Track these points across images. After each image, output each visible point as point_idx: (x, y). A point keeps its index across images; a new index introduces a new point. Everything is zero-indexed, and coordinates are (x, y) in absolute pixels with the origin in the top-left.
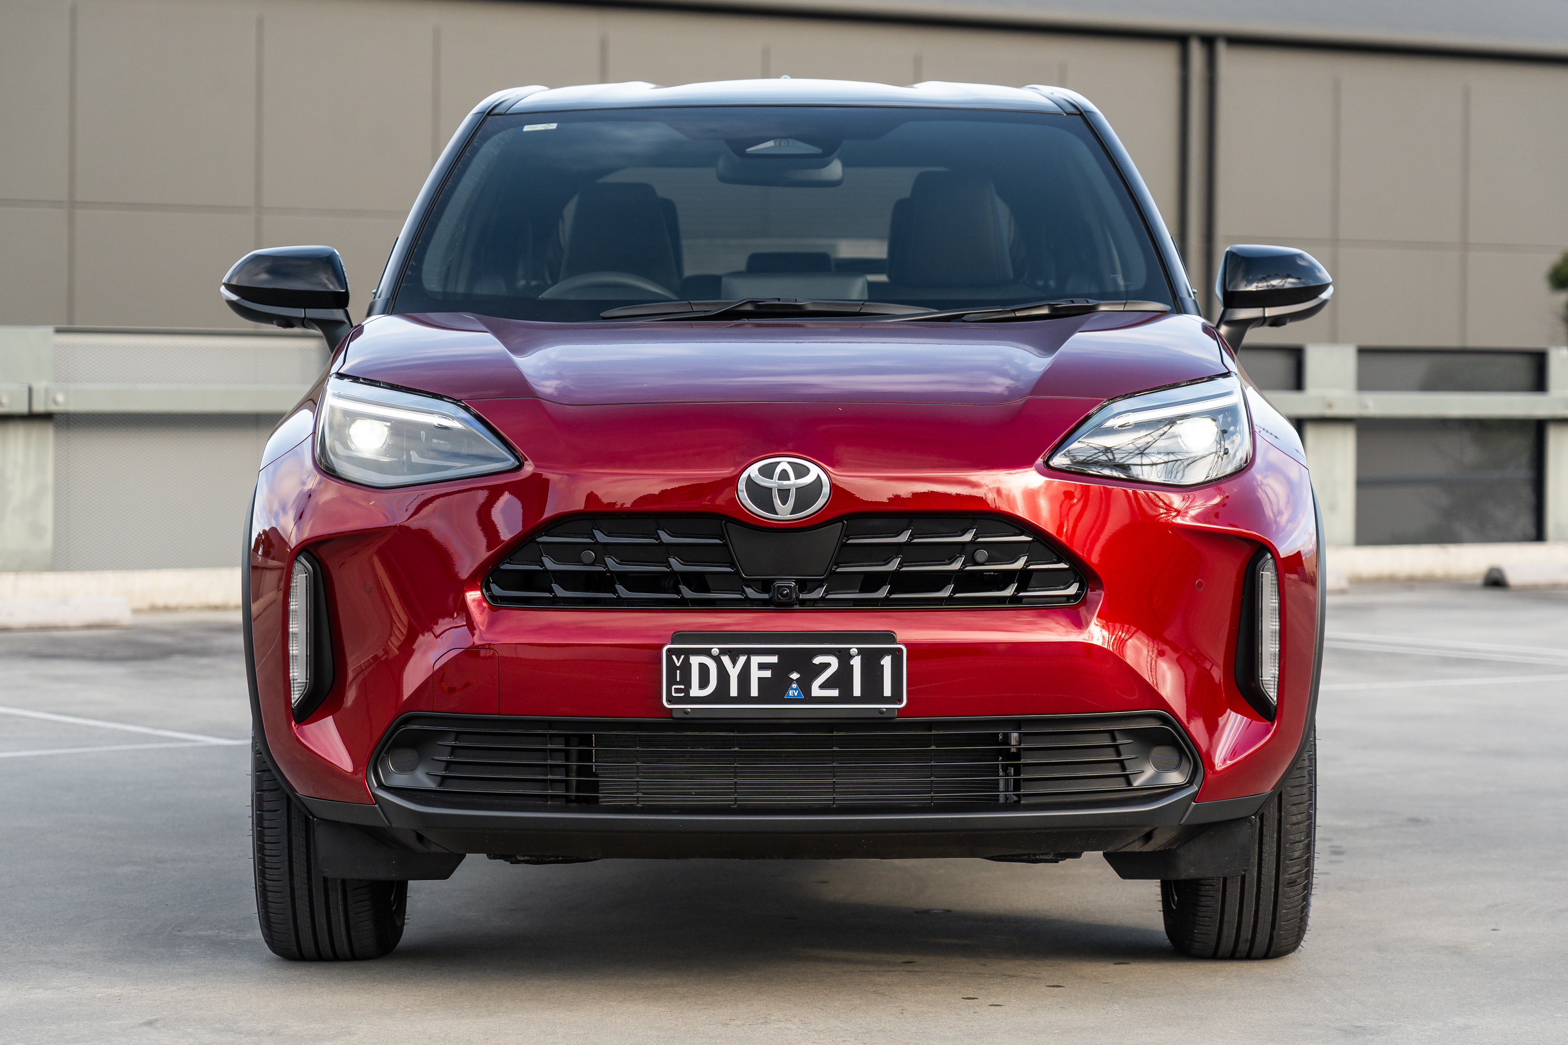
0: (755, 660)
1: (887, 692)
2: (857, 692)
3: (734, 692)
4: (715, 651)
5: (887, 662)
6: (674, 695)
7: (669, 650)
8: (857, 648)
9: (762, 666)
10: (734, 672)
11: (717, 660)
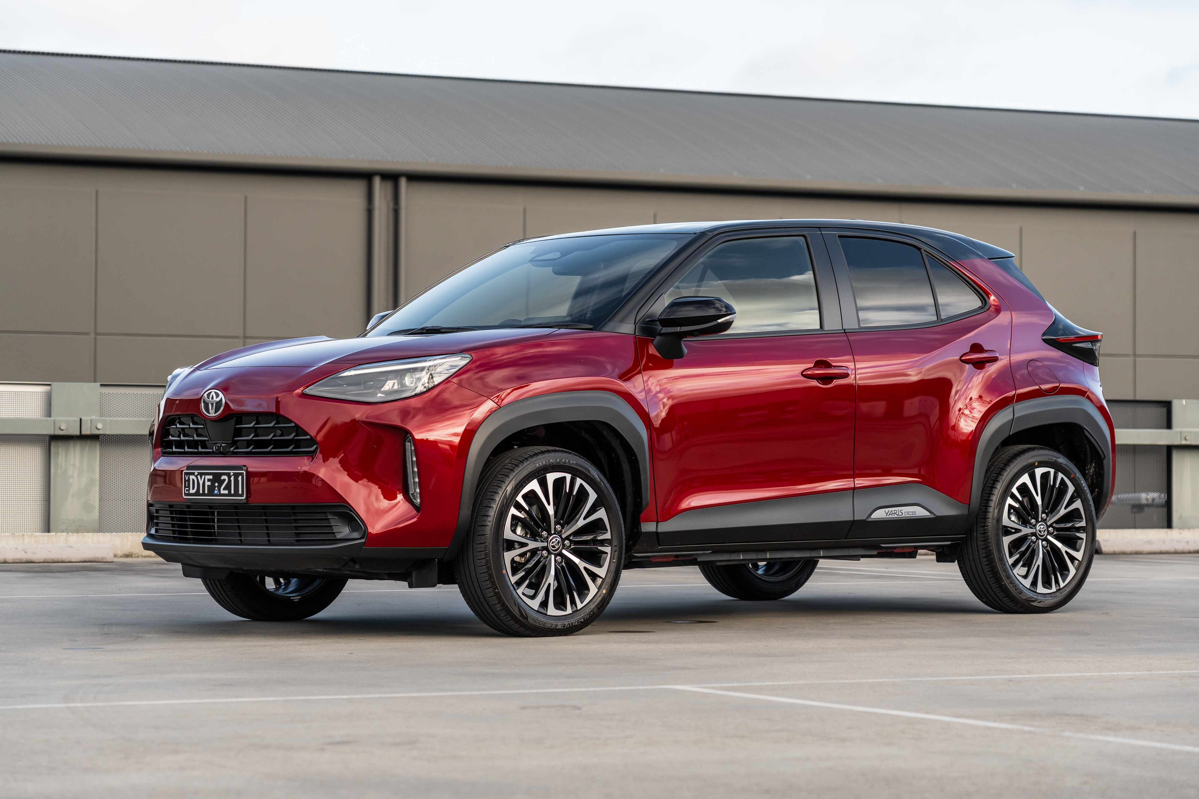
0: (208, 477)
1: (240, 492)
2: (232, 492)
3: (201, 492)
4: (196, 473)
5: (240, 478)
6: (186, 492)
7: (185, 473)
8: (233, 473)
9: (209, 480)
10: (201, 482)
11: (196, 477)
